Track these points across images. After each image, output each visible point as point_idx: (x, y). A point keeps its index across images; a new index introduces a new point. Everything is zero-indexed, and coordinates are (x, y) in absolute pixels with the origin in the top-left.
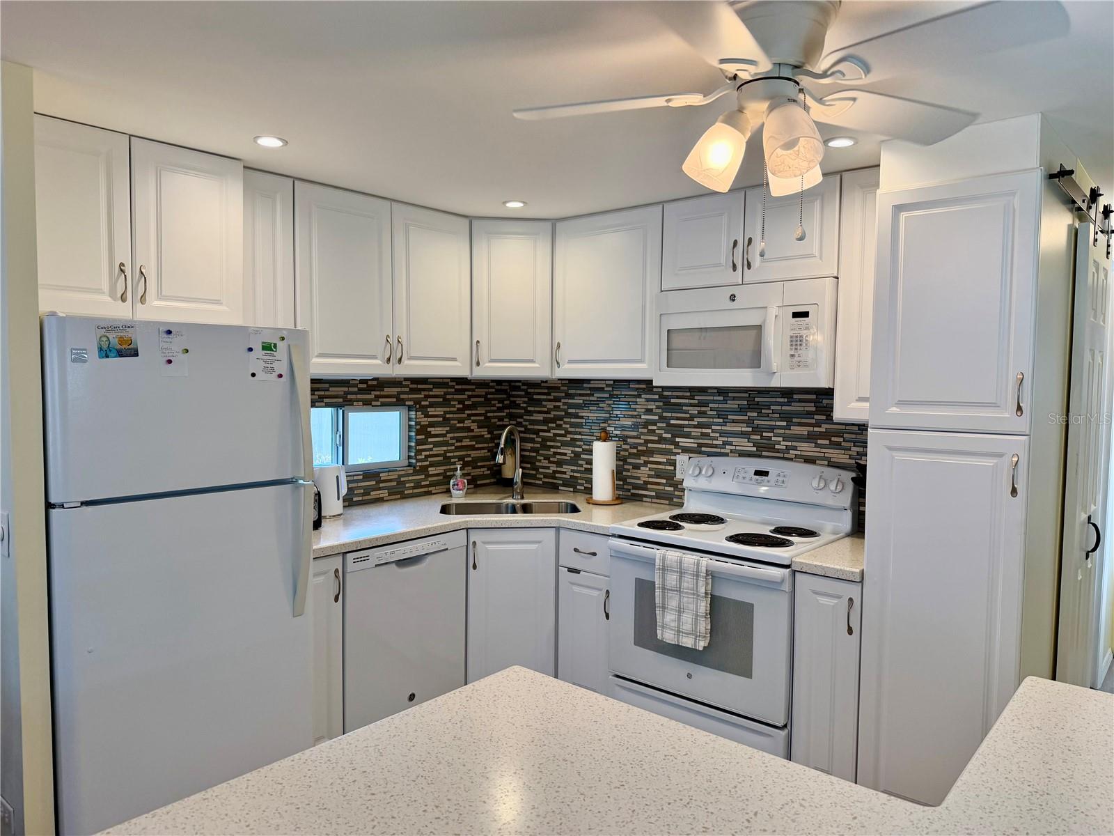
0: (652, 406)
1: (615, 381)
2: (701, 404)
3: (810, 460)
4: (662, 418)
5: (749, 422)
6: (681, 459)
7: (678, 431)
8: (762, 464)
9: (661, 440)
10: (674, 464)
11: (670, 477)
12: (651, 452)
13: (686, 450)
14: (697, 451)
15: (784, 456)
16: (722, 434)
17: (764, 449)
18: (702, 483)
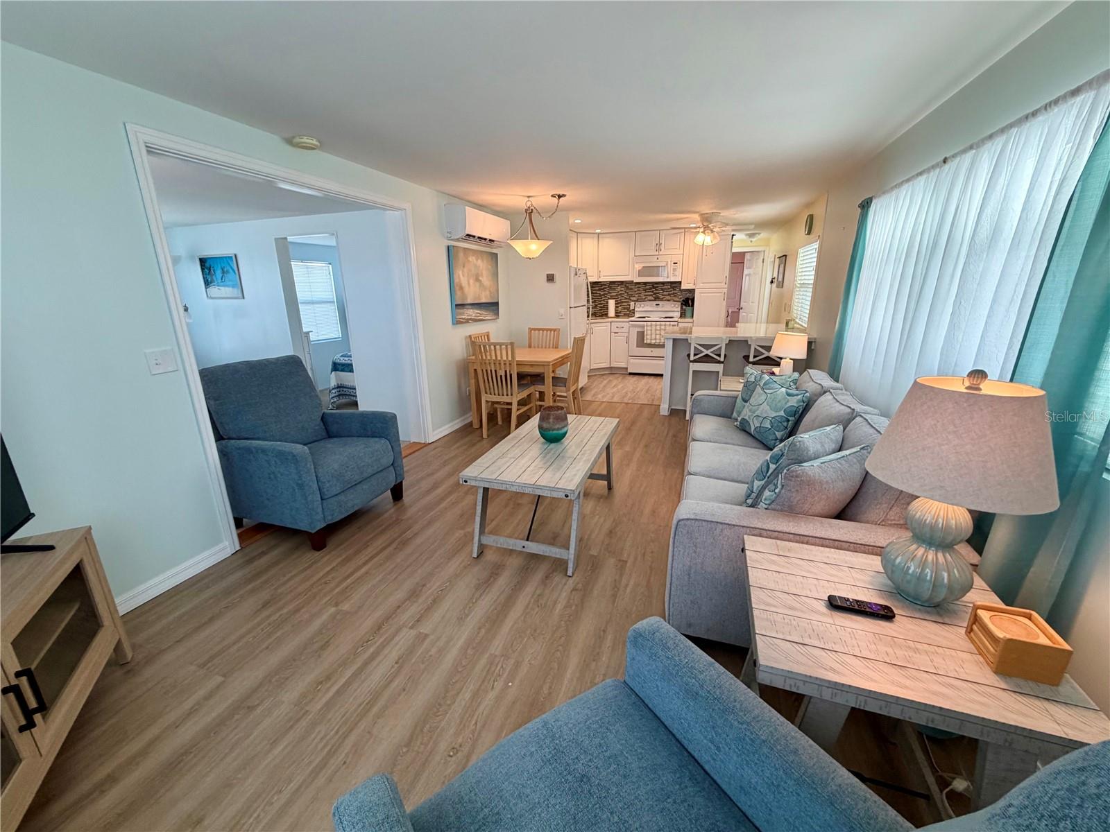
0: (623, 289)
1: (610, 282)
2: (638, 287)
3: (669, 300)
4: (626, 292)
5: (653, 292)
6: (632, 304)
7: (632, 296)
8: (657, 302)
9: (626, 298)
10: (630, 305)
11: (628, 309)
12: (623, 302)
13: (633, 301)
14: (637, 301)
15: (662, 300)
16: (645, 295)
17: (656, 299)
18: (641, 309)
